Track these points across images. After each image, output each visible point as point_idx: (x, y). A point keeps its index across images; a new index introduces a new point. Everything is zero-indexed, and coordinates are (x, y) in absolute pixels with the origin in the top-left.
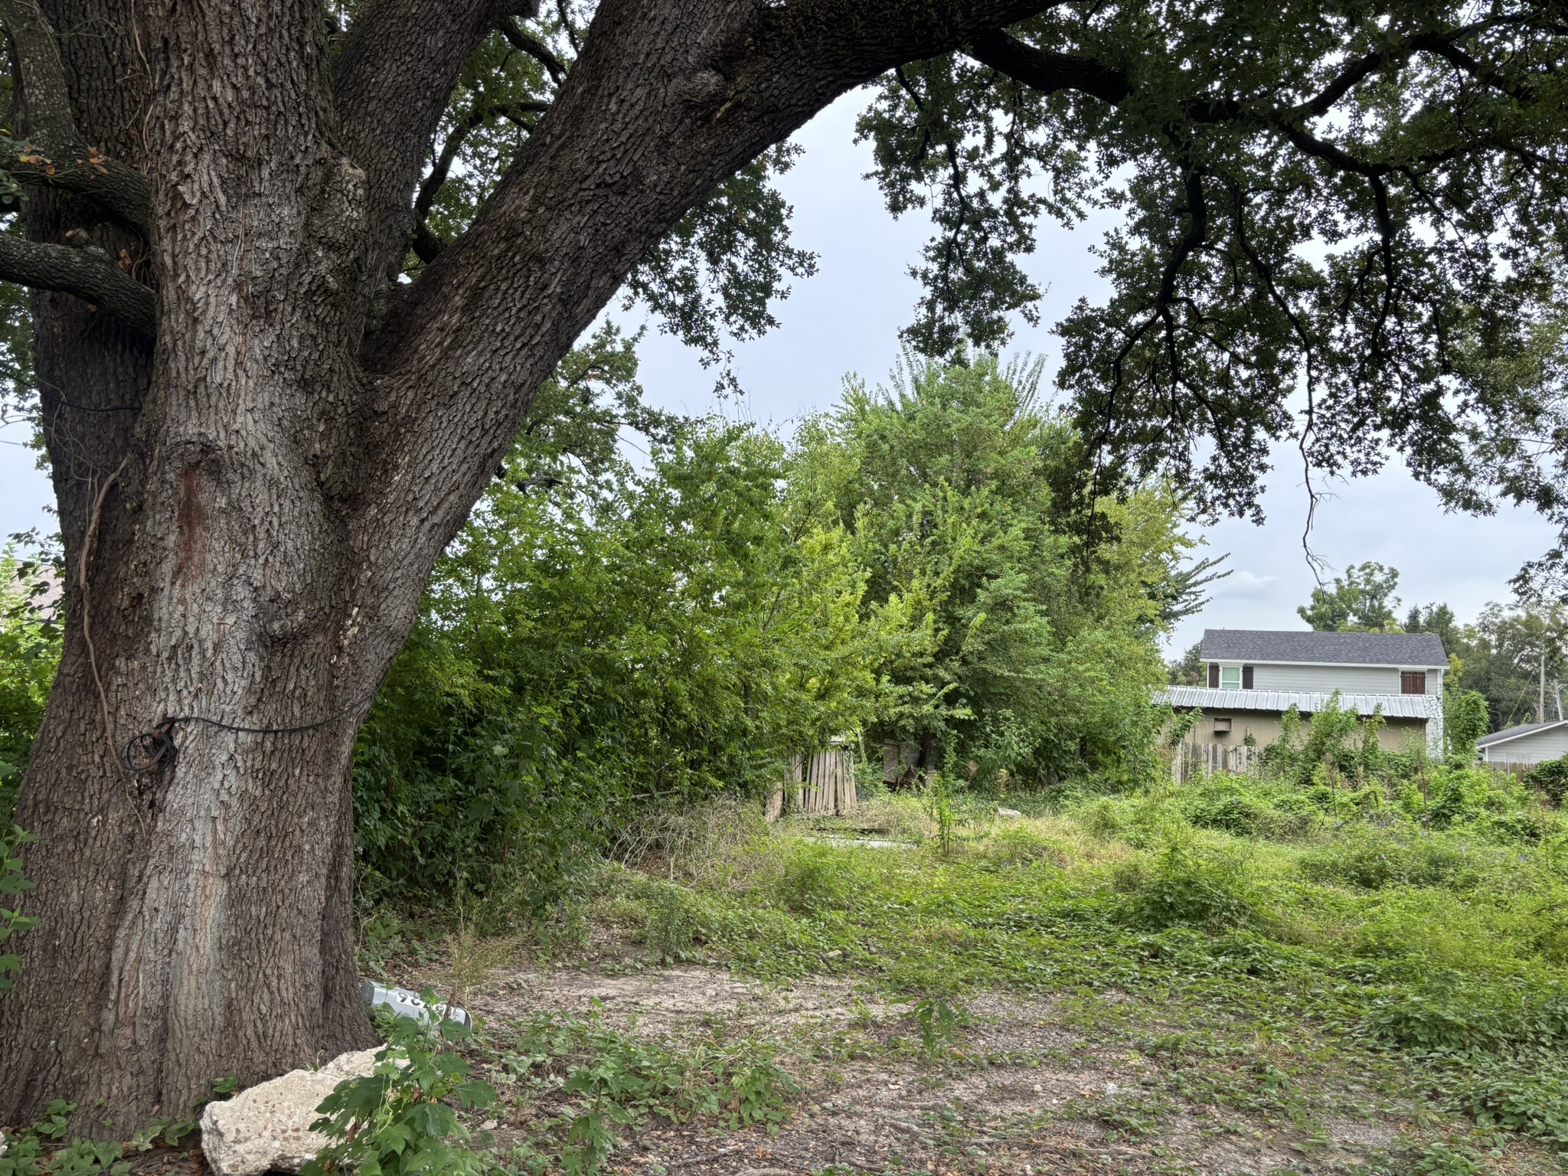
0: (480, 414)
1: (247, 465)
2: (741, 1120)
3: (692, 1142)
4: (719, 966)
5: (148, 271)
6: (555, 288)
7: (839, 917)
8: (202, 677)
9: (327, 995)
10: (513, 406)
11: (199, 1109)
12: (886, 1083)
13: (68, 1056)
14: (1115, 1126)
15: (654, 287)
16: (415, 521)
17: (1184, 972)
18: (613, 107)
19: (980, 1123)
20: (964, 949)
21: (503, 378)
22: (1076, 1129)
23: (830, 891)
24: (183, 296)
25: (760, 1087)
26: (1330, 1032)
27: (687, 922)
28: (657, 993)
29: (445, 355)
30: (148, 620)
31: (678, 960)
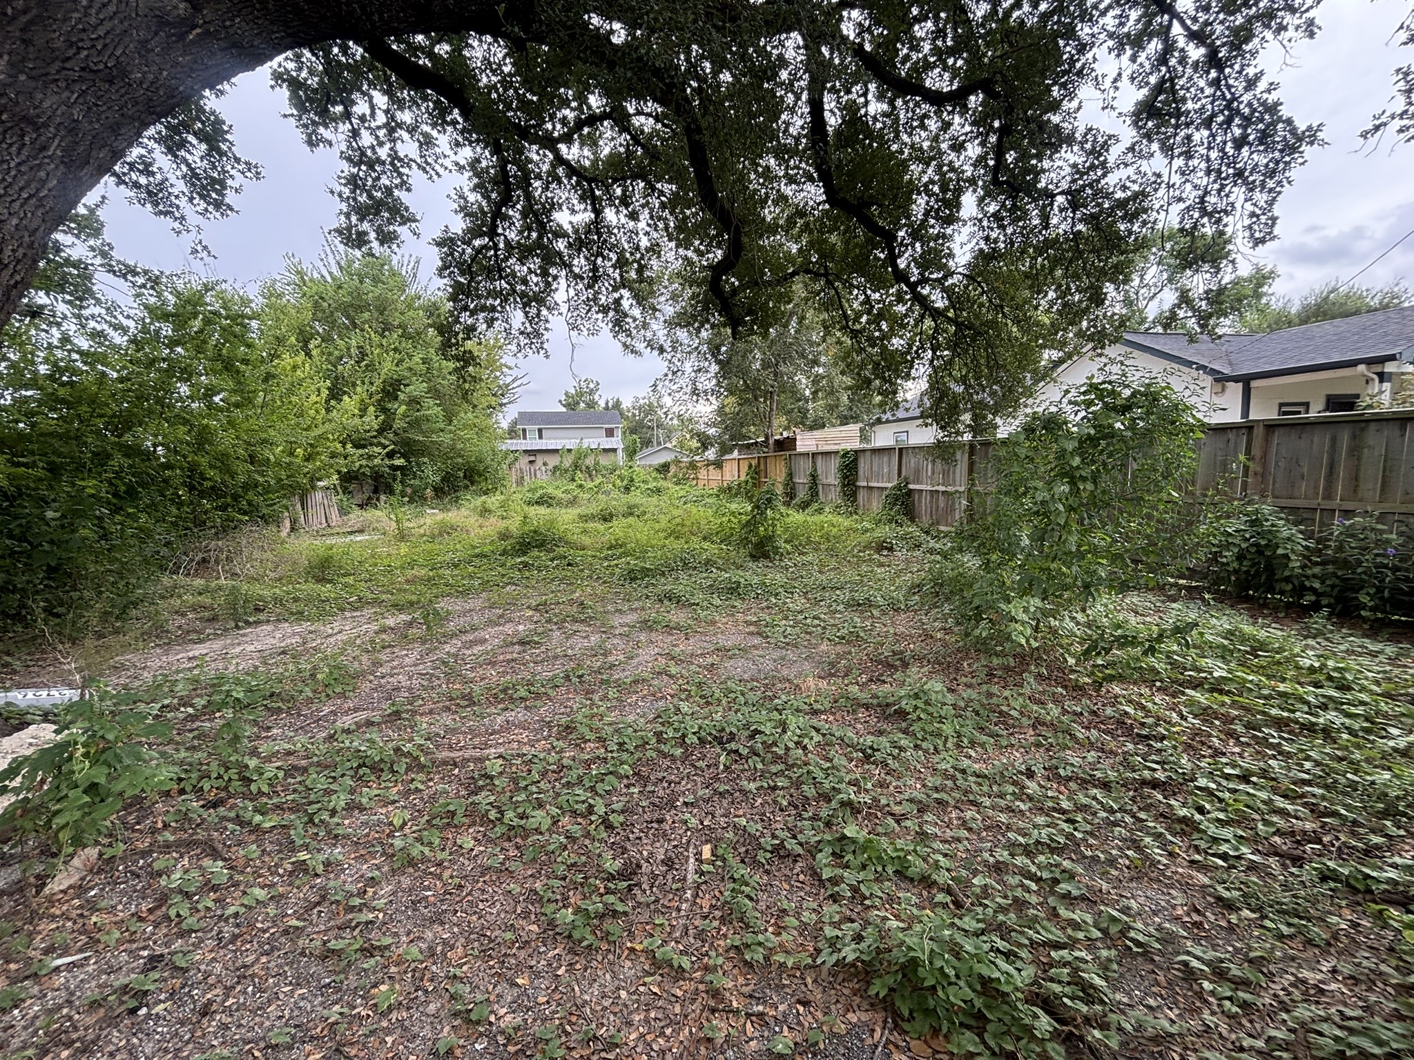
2: (328, 695)
3: (299, 715)
4: (279, 620)
6: (54, 151)
7: (350, 580)
12: (407, 655)
14: (528, 643)
17: (540, 571)
19: (463, 660)
20: (429, 582)
22: (510, 650)
23: (340, 567)
25: (336, 676)
27: (247, 601)
28: (239, 644)
31: (248, 623)
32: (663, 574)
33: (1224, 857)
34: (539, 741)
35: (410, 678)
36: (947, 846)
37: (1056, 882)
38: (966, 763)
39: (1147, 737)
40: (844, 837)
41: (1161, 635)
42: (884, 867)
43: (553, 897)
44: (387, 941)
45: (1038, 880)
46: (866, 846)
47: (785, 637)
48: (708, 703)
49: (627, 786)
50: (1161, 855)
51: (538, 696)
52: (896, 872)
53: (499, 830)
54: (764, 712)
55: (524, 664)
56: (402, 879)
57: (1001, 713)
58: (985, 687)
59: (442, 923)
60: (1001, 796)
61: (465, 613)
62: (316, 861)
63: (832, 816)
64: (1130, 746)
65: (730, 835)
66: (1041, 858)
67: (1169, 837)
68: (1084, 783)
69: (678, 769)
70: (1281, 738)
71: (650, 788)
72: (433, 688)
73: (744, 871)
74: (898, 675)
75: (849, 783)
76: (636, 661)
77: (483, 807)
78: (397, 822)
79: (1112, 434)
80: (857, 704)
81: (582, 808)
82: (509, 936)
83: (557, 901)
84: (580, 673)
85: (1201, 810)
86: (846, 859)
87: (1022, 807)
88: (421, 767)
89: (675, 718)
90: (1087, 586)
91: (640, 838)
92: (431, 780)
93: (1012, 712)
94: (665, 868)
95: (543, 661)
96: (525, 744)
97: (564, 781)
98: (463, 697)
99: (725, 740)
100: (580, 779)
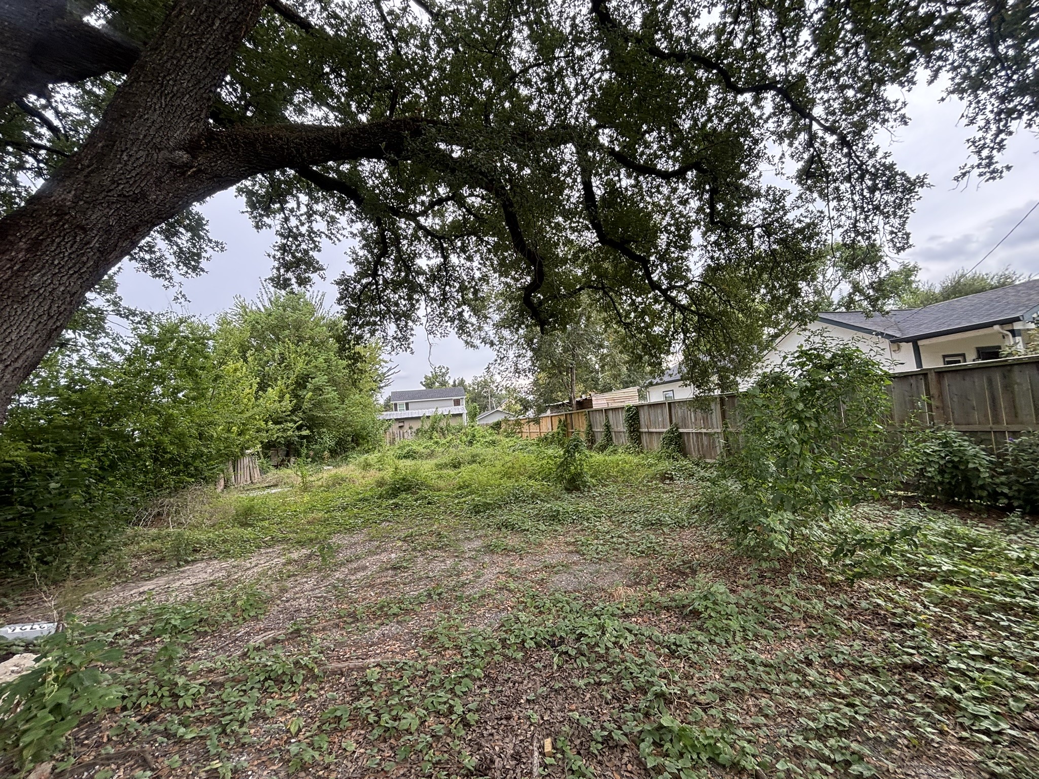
0: (46, 308)
2: (244, 619)
3: (221, 636)
4: (210, 558)
6: (95, 243)
7: (266, 523)
10: (70, 303)
12: (306, 582)
14: (399, 568)
17: (407, 509)
18: (126, 158)
19: (349, 584)
20: (325, 522)
21: (62, 289)
22: (385, 574)
23: (259, 514)
25: (251, 602)
26: (456, 516)
27: (187, 544)
28: (179, 580)
31: (187, 562)
32: (500, 507)
33: (987, 732)
34: (408, 650)
35: (309, 601)
36: (749, 732)
37: (848, 764)
38: (753, 654)
39: (900, 626)
40: (661, 727)
41: (892, 538)
42: (698, 754)
45: (833, 763)
46: (681, 735)
47: (598, 554)
48: (541, 612)
49: (480, 688)
50: (933, 734)
51: (407, 612)
52: (709, 759)
53: (377, 732)
54: (586, 618)
55: (395, 586)
57: (775, 608)
58: (759, 587)
60: (788, 683)
61: (351, 546)
62: (225, 769)
63: (649, 707)
64: (887, 634)
65: (566, 728)
66: (832, 742)
67: (937, 716)
68: (857, 669)
69: (520, 670)
70: (1009, 620)
71: (499, 688)
72: (326, 608)
73: (580, 763)
74: (689, 581)
75: (660, 676)
76: (482, 579)
77: (364, 712)
78: (294, 729)
79: (824, 386)
80: (660, 607)
81: (444, 708)
84: (439, 591)
85: (958, 689)
86: (665, 747)
87: (808, 693)
88: (315, 678)
89: (516, 626)
90: (826, 501)
91: (492, 735)
92: (322, 688)
93: (784, 608)
94: (514, 763)
95: (410, 582)
96: (397, 653)
97: (429, 685)
98: (349, 615)
99: (556, 643)
100: (442, 682)
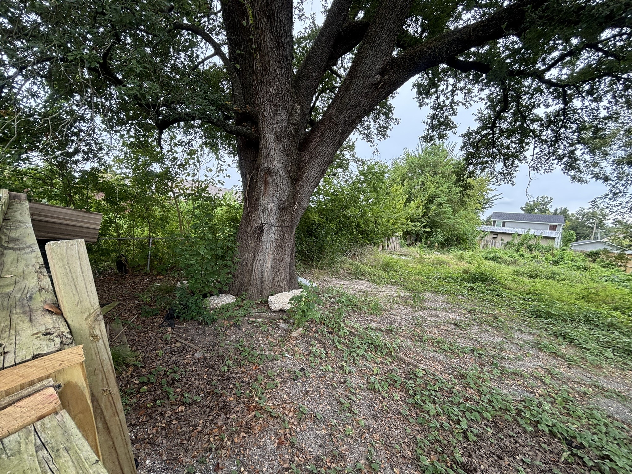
0: (323, 160)
1: (276, 173)
2: (371, 313)
3: (361, 316)
4: (367, 280)
5: (258, 132)
8: (268, 215)
9: (290, 278)
11: (268, 297)
12: (404, 310)
13: (246, 285)
14: (458, 326)
15: (360, 129)
16: (308, 184)
17: (479, 294)
19: (425, 321)
20: (424, 283)
21: (328, 152)
22: (449, 325)
24: (265, 137)
25: (376, 307)
27: (360, 271)
28: (354, 284)
29: (316, 148)
30: (258, 204)
31: (358, 278)
32: (565, 321)
34: (445, 373)
43: (423, 447)
44: (356, 412)
49: (487, 425)
51: (453, 352)
53: (411, 400)
55: (452, 335)
56: (370, 394)
59: (376, 421)
61: (434, 301)
62: (347, 368)
69: (526, 439)
71: (500, 435)
72: (408, 327)
76: (521, 363)
77: (408, 387)
78: (375, 372)
81: (454, 418)
82: (397, 447)
83: (424, 451)
84: (481, 352)
89: (536, 408)
91: (483, 457)
92: (393, 363)
95: (463, 337)
96: (438, 371)
97: (450, 399)
98: (419, 337)
99: (574, 444)
100: (459, 404)
